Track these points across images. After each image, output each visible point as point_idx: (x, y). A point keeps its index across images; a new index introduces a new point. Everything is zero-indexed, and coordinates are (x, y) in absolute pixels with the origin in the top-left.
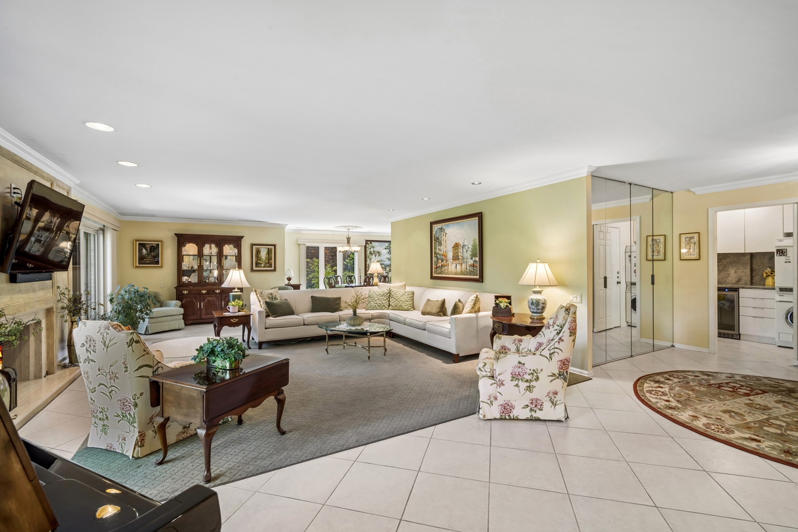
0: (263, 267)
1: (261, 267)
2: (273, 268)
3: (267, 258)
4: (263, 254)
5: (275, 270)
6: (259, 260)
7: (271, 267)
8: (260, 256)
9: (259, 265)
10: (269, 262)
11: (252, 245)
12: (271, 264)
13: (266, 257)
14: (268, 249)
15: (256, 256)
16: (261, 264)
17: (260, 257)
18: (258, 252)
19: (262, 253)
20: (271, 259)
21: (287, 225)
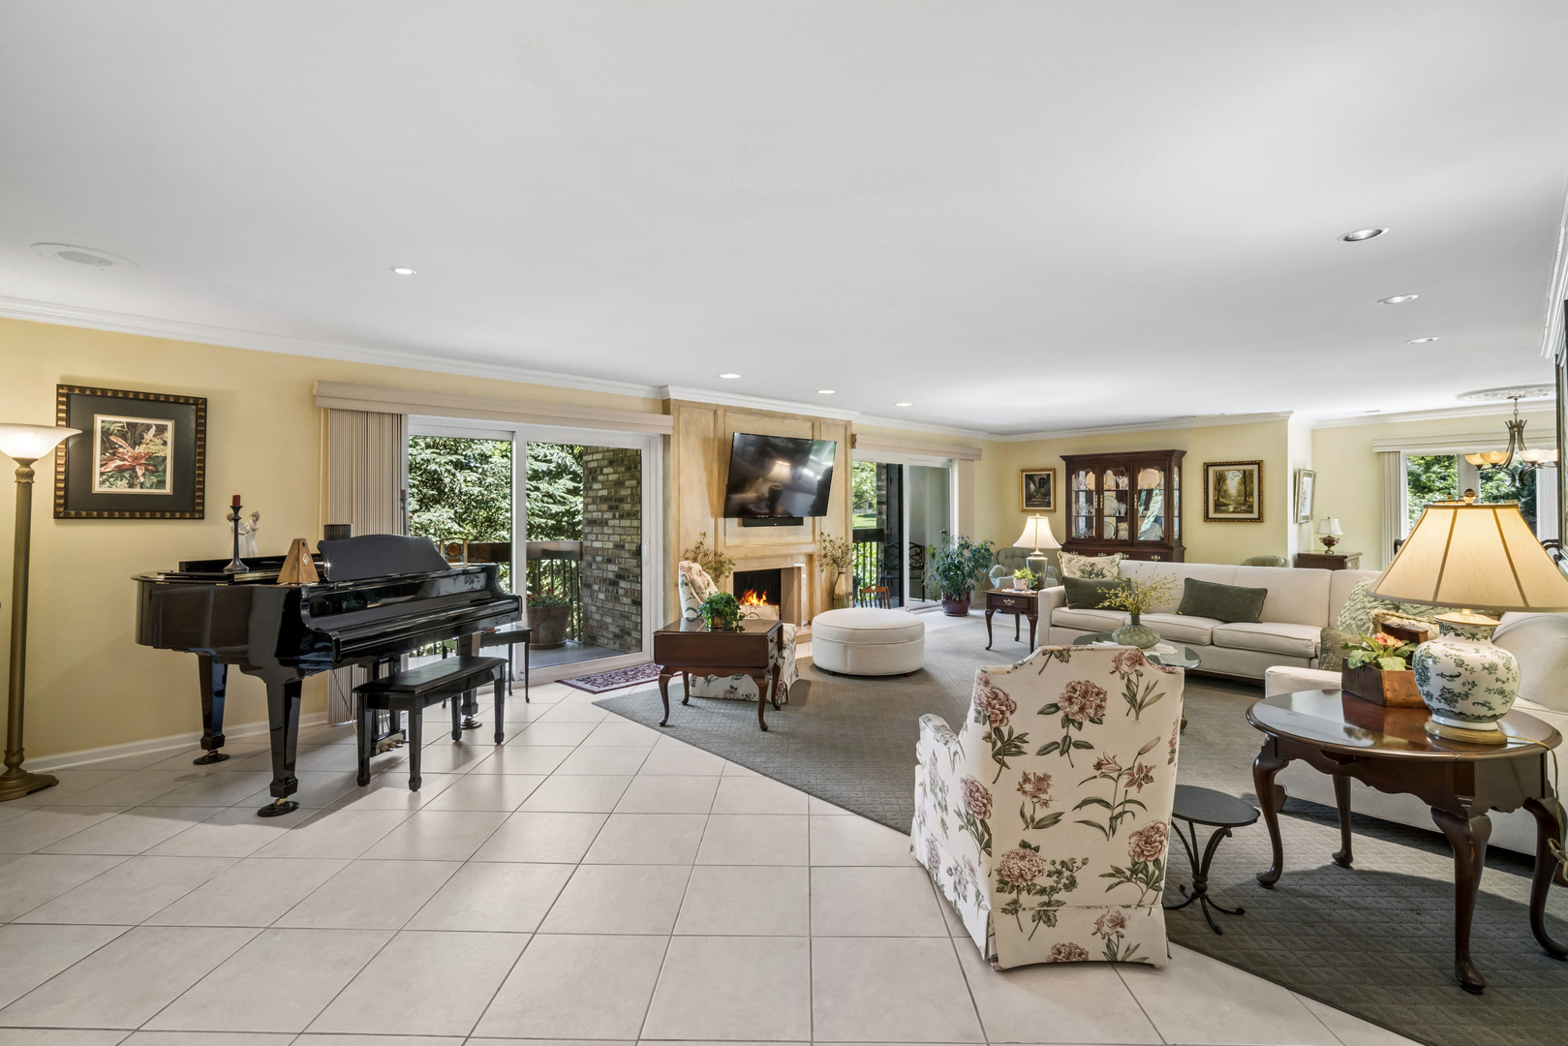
0: (1232, 512)
1: (1227, 512)
2: (1255, 515)
3: (1243, 493)
4: (1233, 483)
5: (1260, 519)
6: (1223, 497)
7: (1252, 512)
8: (1225, 488)
9: (1223, 508)
10: (1245, 500)
11: (1207, 466)
12: (1251, 506)
13: (1239, 491)
14: (1245, 472)
15: (1215, 489)
16: (1226, 505)
17: (1226, 491)
18: (1221, 479)
19: (1228, 482)
20: (1252, 494)
21: (1291, 412)
